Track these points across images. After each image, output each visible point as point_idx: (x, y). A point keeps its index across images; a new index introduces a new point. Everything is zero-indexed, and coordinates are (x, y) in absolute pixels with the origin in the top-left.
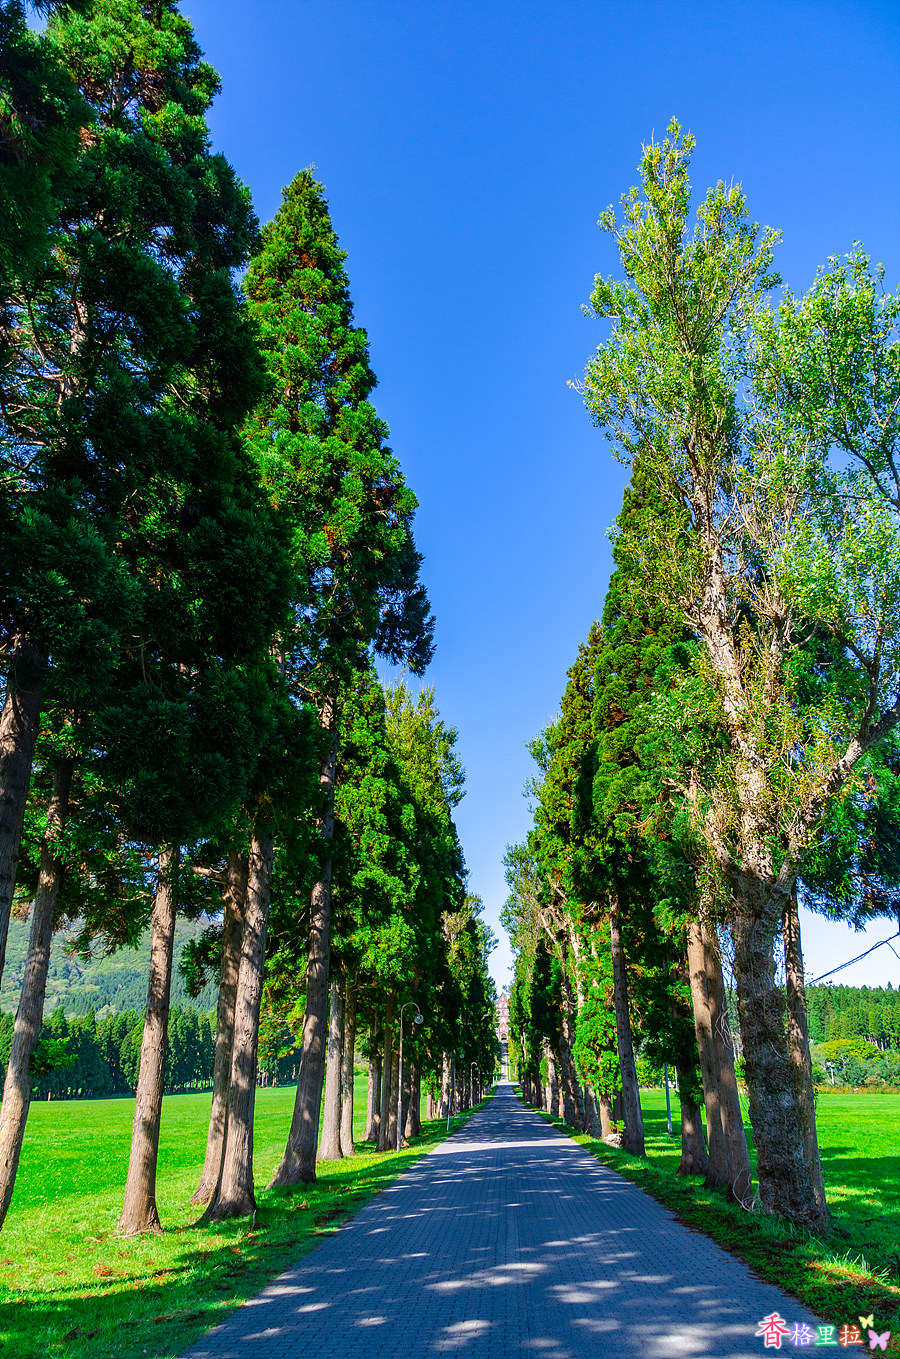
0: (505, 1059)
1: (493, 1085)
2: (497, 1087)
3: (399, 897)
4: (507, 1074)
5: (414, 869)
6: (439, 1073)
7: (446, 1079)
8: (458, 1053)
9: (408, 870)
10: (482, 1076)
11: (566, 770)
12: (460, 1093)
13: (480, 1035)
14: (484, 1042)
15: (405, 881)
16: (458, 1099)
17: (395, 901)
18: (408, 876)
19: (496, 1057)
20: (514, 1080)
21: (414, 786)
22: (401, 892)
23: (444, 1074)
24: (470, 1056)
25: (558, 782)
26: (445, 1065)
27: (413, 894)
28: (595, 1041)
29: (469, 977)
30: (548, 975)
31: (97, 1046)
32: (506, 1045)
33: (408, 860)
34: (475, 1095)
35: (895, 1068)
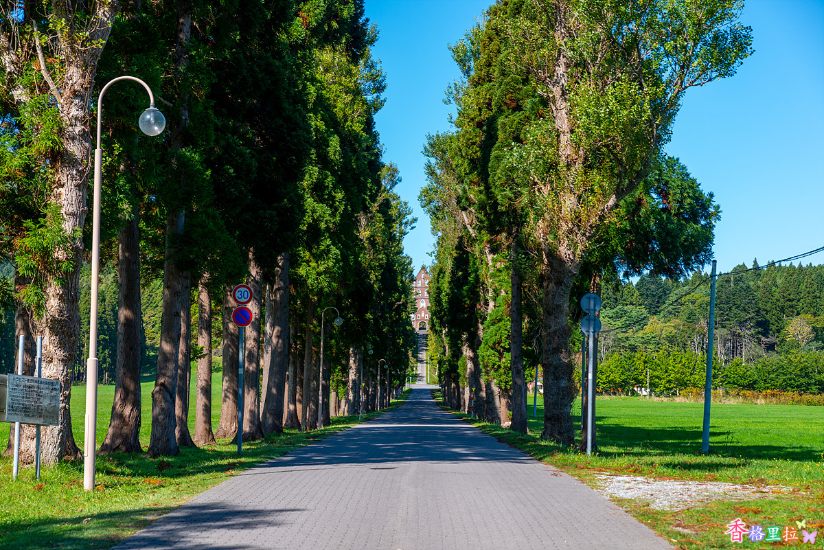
0: (423, 355)
1: (406, 388)
2: (411, 391)
3: (327, 222)
4: (424, 375)
5: (339, 195)
6: (345, 370)
7: (352, 375)
8: (366, 350)
9: (334, 197)
10: (391, 375)
12: (366, 392)
13: (391, 327)
14: (395, 335)
15: (331, 207)
16: (363, 398)
17: (323, 226)
18: (334, 202)
19: (410, 353)
20: (434, 383)
22: (328, 218)
23: (351, 371)
24: (379, 351)
26: (351, 362)
27: (338, 218)
28: (499, 343)
29: (380, 265)
30: (467, 274)
32: (426, 337)
33: (334, 187)
34: (383, 397)
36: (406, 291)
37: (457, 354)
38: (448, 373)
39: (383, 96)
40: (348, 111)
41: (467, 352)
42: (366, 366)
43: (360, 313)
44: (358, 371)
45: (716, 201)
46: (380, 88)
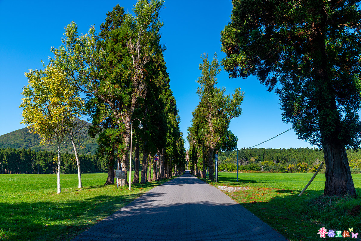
0: (188, 165)
1: (185, 171)
3: (171, 143)
4: (188, 169)
5: (173, 138)
8: (178, 164)
10: (182, 169)
35: (277, 167)
36: (185, 154)
37: (194, 165)
38: (192, 168)
39: (180, 121)
40: (174, 124)
41: (195, 164)
43: (177, 158)
45: (237, 138)
46: (179, 120)
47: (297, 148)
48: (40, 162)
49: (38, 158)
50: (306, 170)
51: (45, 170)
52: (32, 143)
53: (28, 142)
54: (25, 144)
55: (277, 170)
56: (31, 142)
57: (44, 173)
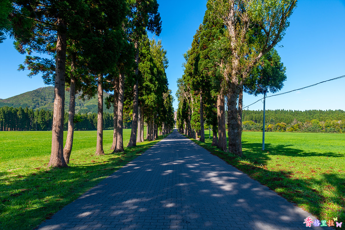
0: (176, 124)
2: (174, 129)
4: (176, 127)
5: (157, 83)
6: (162, 126)
7: (163, 127)
8: (166, 123)
9: (155, 83)
10: (171, 127)
11: (192, 60)
12: (166, 130)
14: (171, 120)
15: (155, 85)
16: (166, 131)
17: (152, 90)
19: (174, 124)
20: (178, 128)
21: (157, 64)
22: (154, 88)
24: (168, 123)
25: (190, 63)
27: (156, 88)
28: (195, 120)
29: (169, 107)
30: (186, 107)
31: (88, 120)
32: (176, 121)
33: (155, 81)
34: (169, 131)
35: (258, 127)
37: (183, 123)
38: (180, 127)
42: (166, 125)
43: (164, 115)
44: (164, 126)
47: (274, 110)
48: (38, 120)
49: (36, 117)
50: (285, 130)
51: (42, 127)
52: (40, 104)
53: (36, 103)
54: (33, 104)
55: (258, 129)
56: (38, 103)
57: (42, 130)
